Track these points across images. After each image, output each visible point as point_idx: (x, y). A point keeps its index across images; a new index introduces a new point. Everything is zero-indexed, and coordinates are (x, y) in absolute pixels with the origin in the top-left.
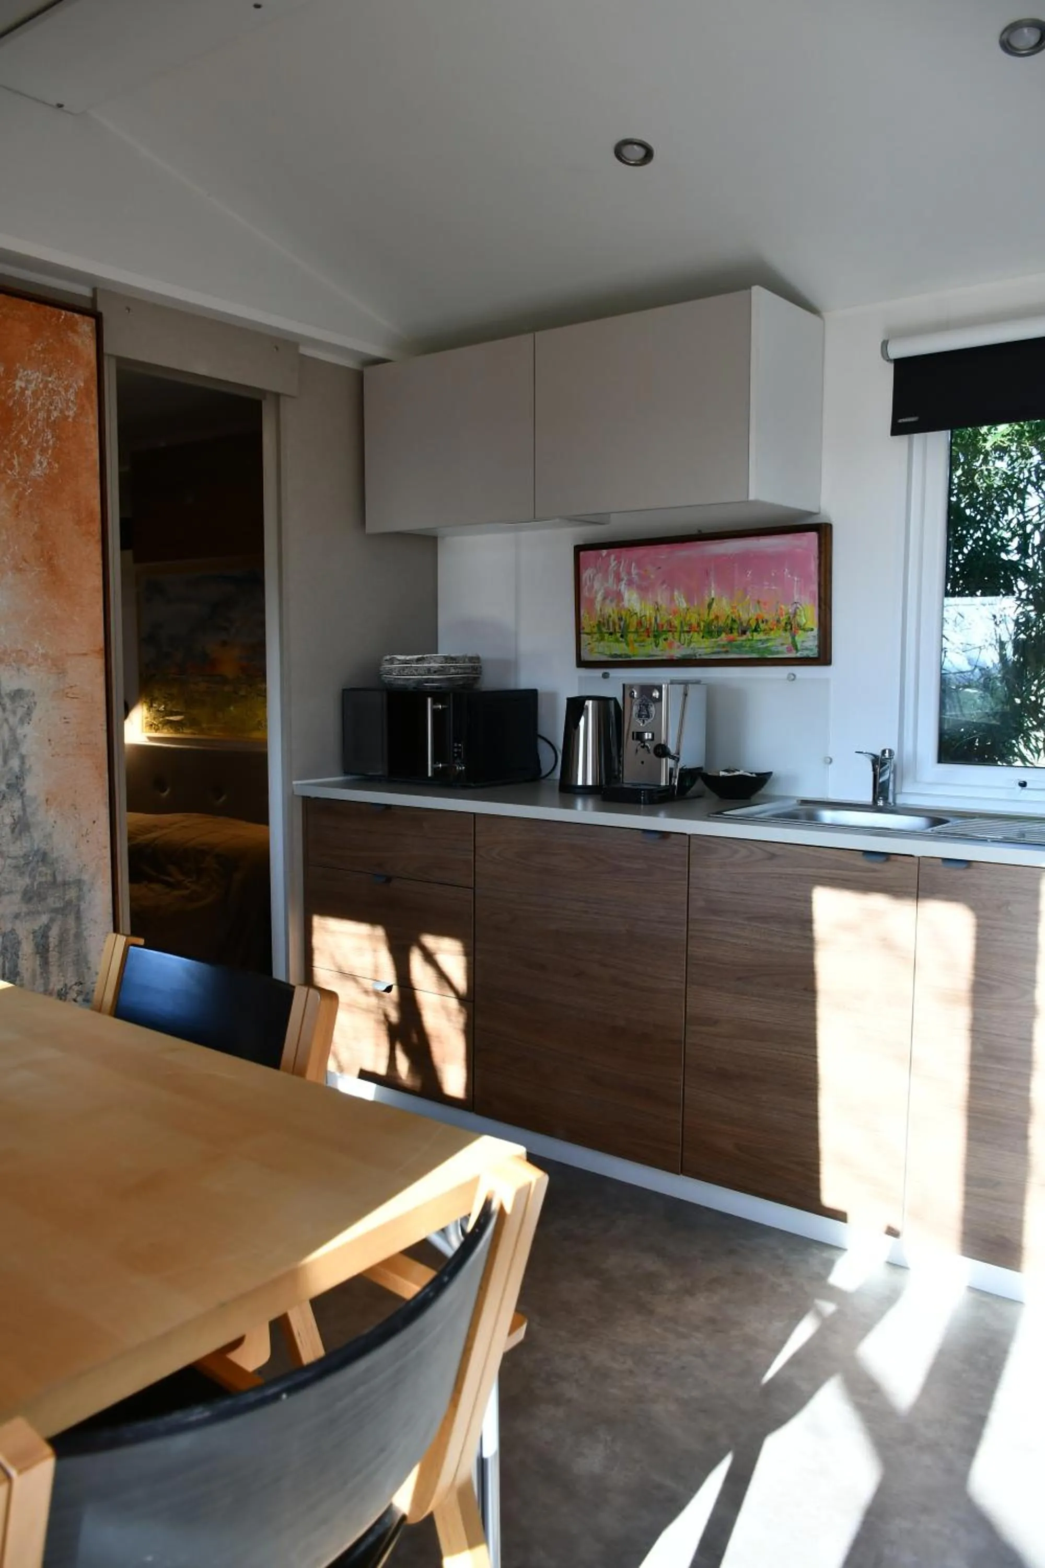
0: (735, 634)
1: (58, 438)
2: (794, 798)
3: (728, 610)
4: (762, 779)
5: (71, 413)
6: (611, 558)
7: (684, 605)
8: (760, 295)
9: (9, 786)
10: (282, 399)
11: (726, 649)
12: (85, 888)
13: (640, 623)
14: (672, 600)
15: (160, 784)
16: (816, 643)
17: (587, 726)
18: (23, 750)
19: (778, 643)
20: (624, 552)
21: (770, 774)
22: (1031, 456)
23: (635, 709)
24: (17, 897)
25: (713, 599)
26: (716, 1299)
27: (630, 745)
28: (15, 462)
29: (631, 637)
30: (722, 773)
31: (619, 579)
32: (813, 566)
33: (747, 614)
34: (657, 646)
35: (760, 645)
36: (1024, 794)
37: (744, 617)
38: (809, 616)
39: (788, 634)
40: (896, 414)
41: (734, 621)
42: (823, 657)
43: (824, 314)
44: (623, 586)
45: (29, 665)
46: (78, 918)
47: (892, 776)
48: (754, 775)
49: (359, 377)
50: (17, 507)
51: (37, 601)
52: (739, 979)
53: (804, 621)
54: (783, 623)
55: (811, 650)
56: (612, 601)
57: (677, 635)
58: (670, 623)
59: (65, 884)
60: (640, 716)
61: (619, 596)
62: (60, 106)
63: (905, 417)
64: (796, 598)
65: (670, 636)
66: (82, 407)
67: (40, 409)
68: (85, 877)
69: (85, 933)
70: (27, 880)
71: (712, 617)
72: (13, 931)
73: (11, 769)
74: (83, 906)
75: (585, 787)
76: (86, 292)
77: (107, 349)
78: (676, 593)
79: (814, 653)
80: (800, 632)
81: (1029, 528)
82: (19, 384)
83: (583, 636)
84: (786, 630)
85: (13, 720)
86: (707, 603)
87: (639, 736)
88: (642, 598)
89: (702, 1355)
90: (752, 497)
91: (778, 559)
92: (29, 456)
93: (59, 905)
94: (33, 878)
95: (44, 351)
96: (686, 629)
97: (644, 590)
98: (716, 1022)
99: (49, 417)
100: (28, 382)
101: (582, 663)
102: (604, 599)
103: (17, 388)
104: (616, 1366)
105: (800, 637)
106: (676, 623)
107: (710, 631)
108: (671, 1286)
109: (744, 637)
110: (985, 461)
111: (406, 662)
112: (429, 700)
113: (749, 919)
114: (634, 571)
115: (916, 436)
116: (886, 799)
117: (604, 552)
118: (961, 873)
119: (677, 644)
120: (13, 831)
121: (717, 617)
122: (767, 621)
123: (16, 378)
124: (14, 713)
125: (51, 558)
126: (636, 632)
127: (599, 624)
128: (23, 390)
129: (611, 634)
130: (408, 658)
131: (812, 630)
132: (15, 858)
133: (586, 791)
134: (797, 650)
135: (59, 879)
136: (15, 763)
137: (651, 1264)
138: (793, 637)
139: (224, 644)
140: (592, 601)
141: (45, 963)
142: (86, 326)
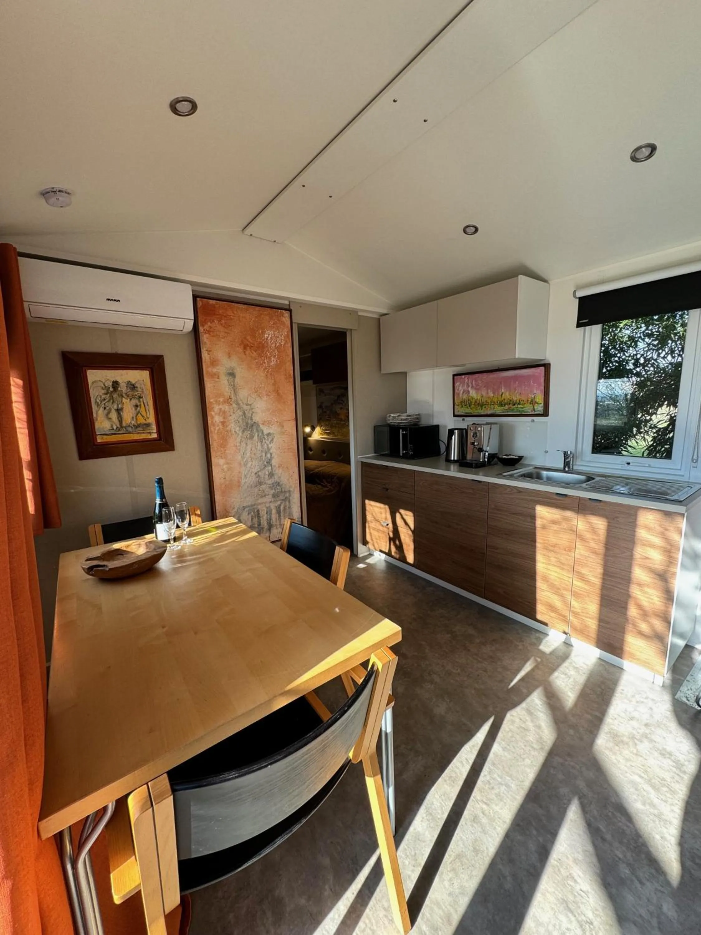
0: (511, 405)
1: (279, 352)
2: (532, 465)
3: (509, 397)
4: (521, 458)
5: (283, 343)
6: (466, 378)
7: (492, 395)
8: (522, 278)
9: (267, 463)
10: (352, 331)
11: (507, 410)
12: (291, 493)
13: (476, 402)
14: (488, 393)
15: (324, 452)
16: (543, 408)
17: (455, 439)
18: (271, 451)
19: (528, 409)
20: (470, 376)
21: (523, 457)
22: (641, 327)
23: (472, 434)
24: (270, 496)
25: (503, 393)
26: (493, 648)
27: (470, 446)
28: (266, 361)
29: (473, 406)
30: (504, 457)
31: (468, 386)
32: (542, 380)
33: (516, 398)
34: (482, 409)
35: (520, 409)
36: (629, 467)
37: (515, 399)
38: (540, 399)
39: (531, 405)
40: (579, 318)
41: (510, 401)
42: (545, 414)
43: (550, 282)
44: (470, 388)
45: (272, 425)
46: (289, 502)
47: (572, 459)
48: (517, 457)
49: (379, 319)
50: (267, 375)
51: (274, 405)
52: (506, 534)
53: (538, 400)
54: (530, 401)
55: (541, 411)
56: (466, 394)
57: (489, 406)
58: (486, 401)
59: (285, 492)
60: (473, 436)
61: (468, 392)
62: (275, 241)
63: (583, 320)
64: (535, 392)
65: (486, 406)
66: (286, 341)
67: (273, 343)
68: (291, 489)
69: (292, 507)
70: (274, 491)
71: (502, 399)
72: (269, 507)
73: (268, 457)
74: (291, 498)
75: (454, 460)
76: (287, 302)
77: (294, 321)
78: (489, 390)
79: (542, 412)
80: (536, 404)
81: (639, 356)
82: (266, 336)
83: (456, 406)
84: (531, 404)
85: (268, 442)
86: (500, 394)
87: (473, 444)
88: (477, 393)
89: (485, 671)
90: (517, 357)
91: (528, 377)
92: (270, 358)
93: (284, 498)
94: (275, 490)
95: (274, 324)
96: (493, 403)
97: (477, 389)
98: (497, 549)
99: (276, 345)
100: (269, 335)
101: (455, 416)
102: (463, 393)
103: (265, 337)
104: (454, 671)
105: (536, 406)
106: (489, 401)
107: (501, 404)
108: (478, 641)
109: (514, 407)
110: (620, 331)
111: (394, 417)
112: (401, 430)
113: (510, 513)
114: (474, 383)
115: (587, 327)
116: (569, 467)
117: (463, 376)
118: (598, 504)
119: (489, 409)
120: (269, 476)
121: (504, 399)
122: (523, 401)
123: (265, 334)
124: (268, 440)
125: (278, 390)
126: (474, 405)
127: (461, 402)
128: (268, 337)
129: (465, 405)
130: (395, 415)
131: (541, 404)
132: (269, 484)
133: (454, 461)
134: (535, 411)
135: (283, 490)
136: (269, 455)
137: (471, 631)
138: (534, 406)
139: (341, 408)
140: (459, 394)
141: (280, 516)
142: (287, 314)
